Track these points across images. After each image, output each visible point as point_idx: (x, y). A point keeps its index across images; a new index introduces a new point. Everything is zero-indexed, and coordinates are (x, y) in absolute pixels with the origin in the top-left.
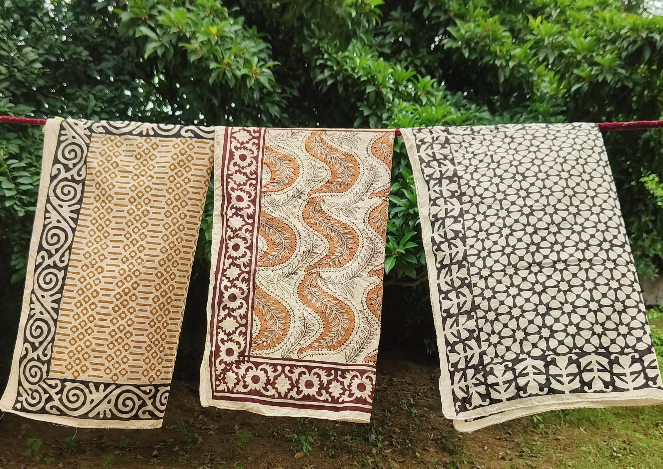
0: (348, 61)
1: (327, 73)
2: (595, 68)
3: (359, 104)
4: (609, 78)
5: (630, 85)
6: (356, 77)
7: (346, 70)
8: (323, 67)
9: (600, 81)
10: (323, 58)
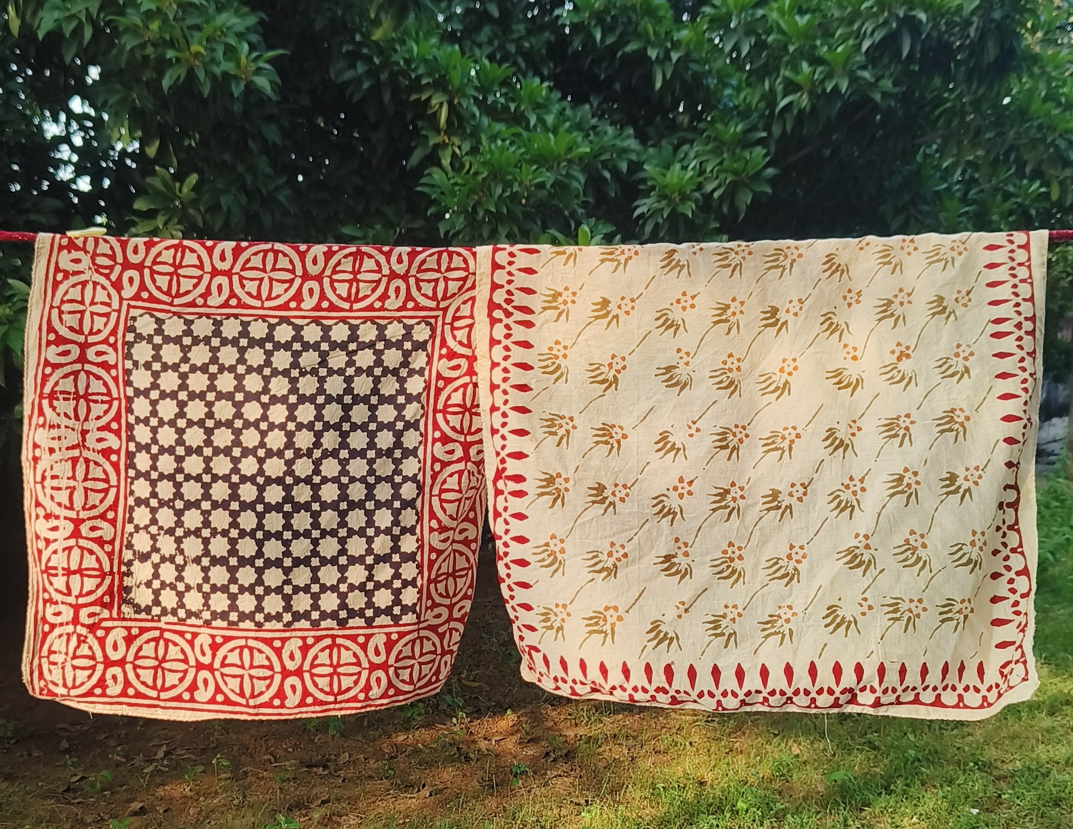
0: (398, 47)
1: (361, 68)
2: (819, 69)
3: (420, 124)
4: (844, 86)
5: (878, 97)
6: (413, 76)
7: (397, 63)
8: (353, 57)
9: (828, 90)
10: (353, 41)
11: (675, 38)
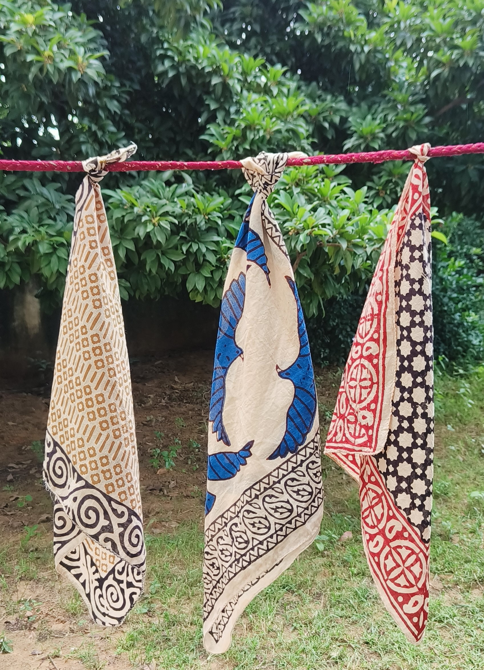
0: (191, 50)
1: (167, 63)
2: (456, 52)
3: (205, 97)
4: (471, 63)
6: (200, 68)
7: (189, 60)
8: (163, 57)
9: (461, 65)
10: (163, 48)
11: (367, 38)
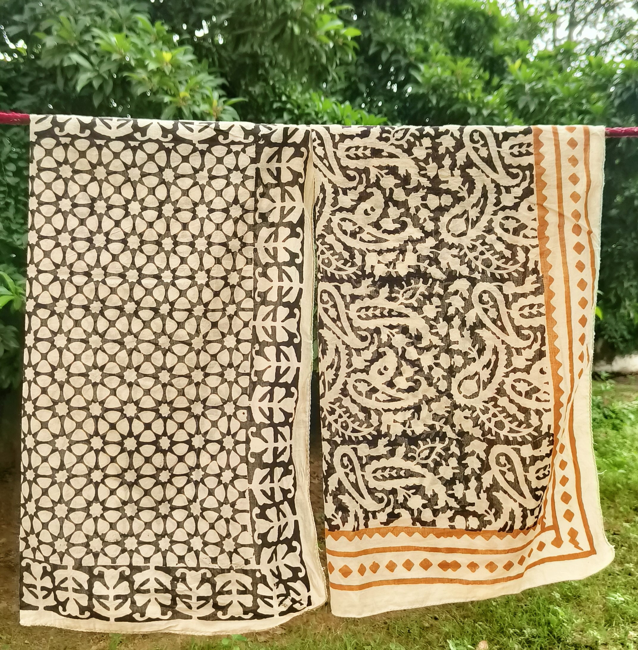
0: (310, 104)
8: (281, 110)
10: (280, 100)
11: (485, 101)
